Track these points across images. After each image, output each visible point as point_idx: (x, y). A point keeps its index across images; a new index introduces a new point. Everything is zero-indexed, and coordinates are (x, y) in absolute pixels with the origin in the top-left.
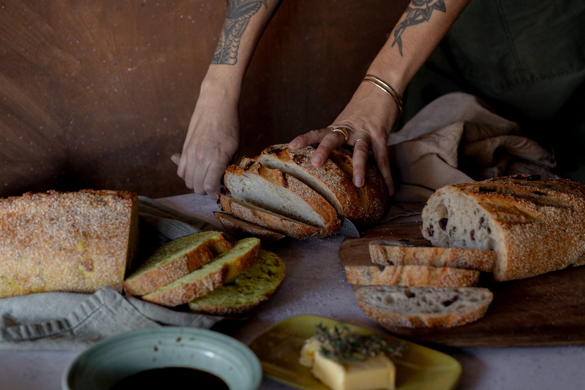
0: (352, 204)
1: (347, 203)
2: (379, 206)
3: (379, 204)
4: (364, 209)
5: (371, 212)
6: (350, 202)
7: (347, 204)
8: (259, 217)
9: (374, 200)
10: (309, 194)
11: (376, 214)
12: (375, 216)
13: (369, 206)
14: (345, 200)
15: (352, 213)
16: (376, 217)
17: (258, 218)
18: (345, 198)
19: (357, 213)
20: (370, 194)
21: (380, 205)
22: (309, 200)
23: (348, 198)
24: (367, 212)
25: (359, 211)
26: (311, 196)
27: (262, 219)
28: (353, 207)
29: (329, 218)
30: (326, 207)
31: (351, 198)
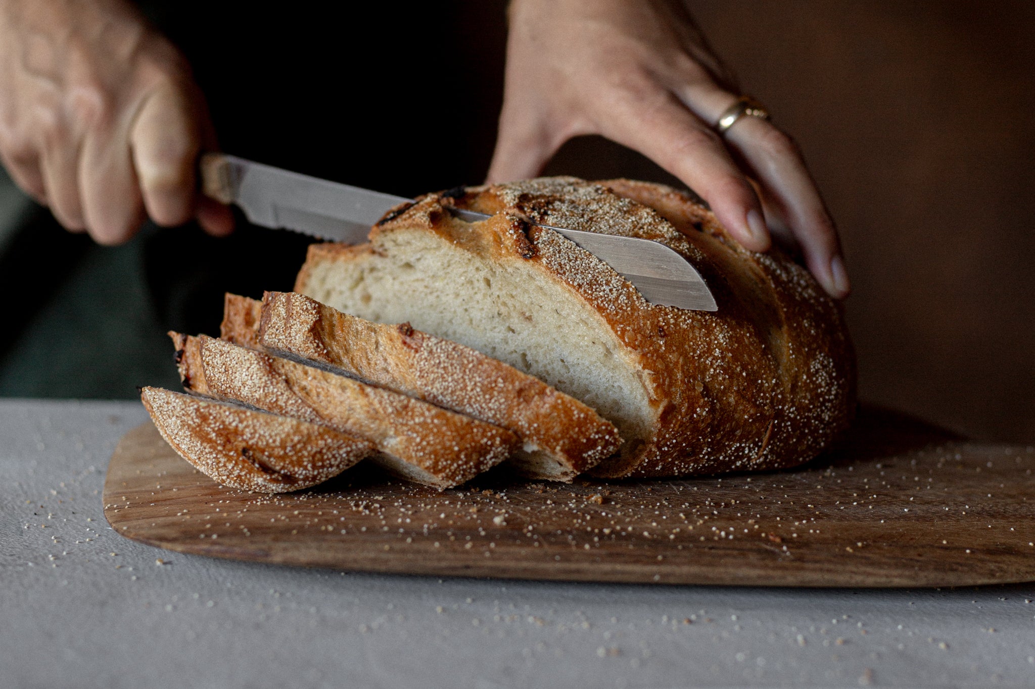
0: (735, 359)
1: (717, 352)
2: (832, 384)
3: (831, 378)
4: (776, 384)
5: (805, 398)
6: (727, 350)
7: (715, 358)
8: (287, 381)
9: (811, 355)
10: (611, 290)
11: (822, 411)
12: (818, 418)
13: (796, 378)
14: (709, 344)
15: (738, 392)
16: (822, 421)
17: (282, 386)
18: (708, 335)
19: (753, 396)
20: (798, 336)
21: (835, 378)
22: (612, 308)
23: (721, 336)
24: (789, 397)
25: (760, 388)
26: (617, 298)
27: (296, 389)
28: (738, 369)
29: (670, 386)
30: (665, 343)
31: (730, 338)
